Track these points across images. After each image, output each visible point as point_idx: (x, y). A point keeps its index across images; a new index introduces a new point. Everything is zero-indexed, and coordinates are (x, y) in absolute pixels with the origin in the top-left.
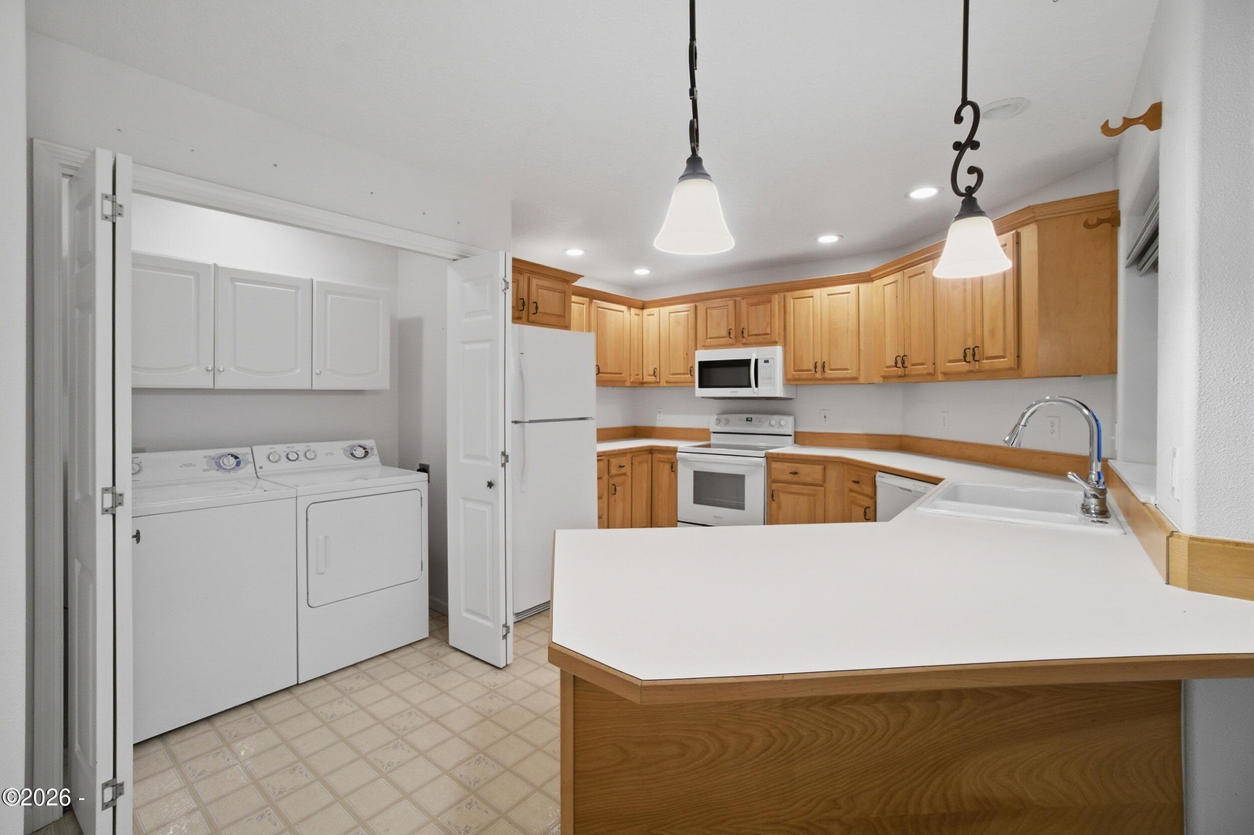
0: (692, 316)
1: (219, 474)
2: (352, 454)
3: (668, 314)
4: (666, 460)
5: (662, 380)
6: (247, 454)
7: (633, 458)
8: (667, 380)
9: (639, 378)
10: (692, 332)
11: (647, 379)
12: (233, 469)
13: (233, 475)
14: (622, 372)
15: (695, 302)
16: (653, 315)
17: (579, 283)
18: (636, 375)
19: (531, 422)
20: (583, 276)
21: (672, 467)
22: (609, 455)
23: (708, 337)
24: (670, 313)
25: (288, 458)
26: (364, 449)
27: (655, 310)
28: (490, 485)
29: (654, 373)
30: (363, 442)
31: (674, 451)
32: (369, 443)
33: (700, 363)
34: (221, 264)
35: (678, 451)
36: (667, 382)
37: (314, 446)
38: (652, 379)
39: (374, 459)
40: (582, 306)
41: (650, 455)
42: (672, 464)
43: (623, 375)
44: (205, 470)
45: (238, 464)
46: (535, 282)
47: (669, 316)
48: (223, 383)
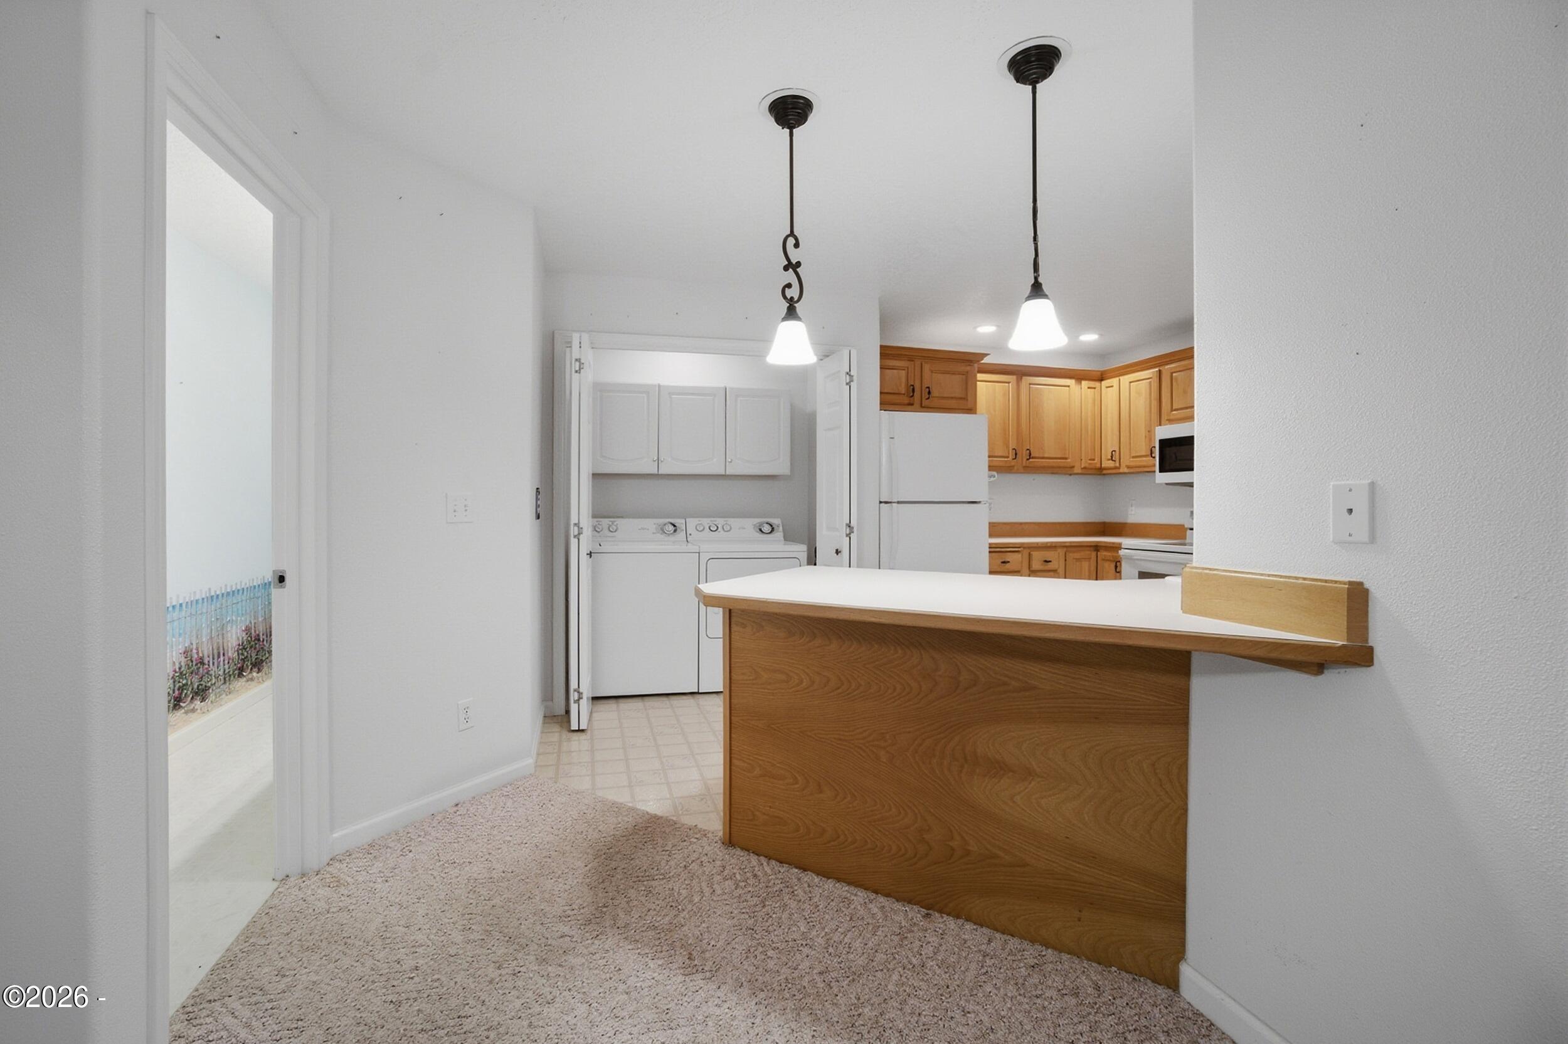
0: (1155, 385)
1: (662, 537)
2: (761, 530)
3: (1128, 383)
4: (1111, 559)
5: (1122, 465)
6: (682, 523)
7: (1067, 554)
8: (1128, 464)
9: (1096, 463)
10: (1155, 403)
11: (1107, 464)
12: (671, 534)
13: (672, 538)
14: (1067, 456)
15: (1159, 366)
16: (1112, 386)
17: (986, 360)
18: (1090, 460)
19: (898, 502)
20: (988, 354)
21: (1116, 567)
22: (1029, 548)
23: (1174, 408)
24: (1130, 382)
25: (710, 529)
26: (771, 526)
27: (1114, 381)
28: (837, 552)
29: (1112, 457)
30: (771, 521)
31: (1118, 547)
32: (776, 521)
33: (1161, 441)
34: (662, 384)
35: (1123, 547)
36: (1128, 467)
37: (731, 521)
38: (1111, 464)
39: (779, 535)
40: (1007, 384)
41: (1095, 552)
42: (1116, 564)
43: (1069, 460)
44: (654, 533)
45: (675, 531)
46: (926, 367)
47: (1130, 386)
48: (664, 470)
